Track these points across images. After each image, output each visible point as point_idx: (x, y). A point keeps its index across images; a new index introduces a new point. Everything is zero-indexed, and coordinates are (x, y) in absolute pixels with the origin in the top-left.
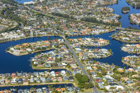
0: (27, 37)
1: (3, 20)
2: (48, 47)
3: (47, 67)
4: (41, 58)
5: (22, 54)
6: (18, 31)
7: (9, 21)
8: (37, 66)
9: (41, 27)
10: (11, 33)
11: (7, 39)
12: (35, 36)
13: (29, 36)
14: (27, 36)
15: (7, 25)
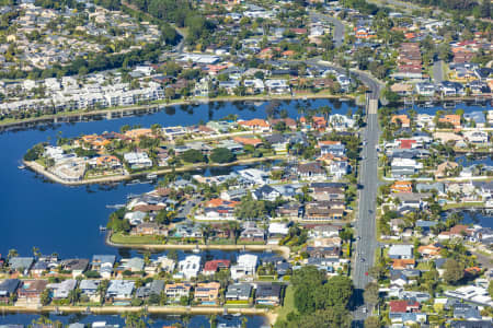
0: (175, 103)
1: (93, 18)
2: (247, 152)
3: (179, 240)
4: (179, 196)
5: (93, 179)
6: (139, 69)
7: (122, 20)
8: (133, 233)
9: (277, 55)
10: (100, 77)
11: (61, 109)
12: (219, 99)
13: (189, 94)
14: (177, 97)
15: (99, 40)
